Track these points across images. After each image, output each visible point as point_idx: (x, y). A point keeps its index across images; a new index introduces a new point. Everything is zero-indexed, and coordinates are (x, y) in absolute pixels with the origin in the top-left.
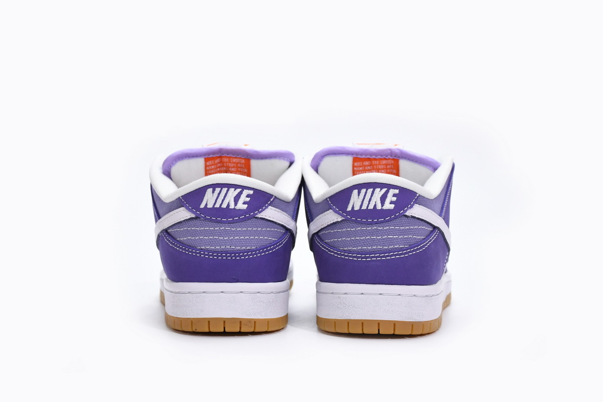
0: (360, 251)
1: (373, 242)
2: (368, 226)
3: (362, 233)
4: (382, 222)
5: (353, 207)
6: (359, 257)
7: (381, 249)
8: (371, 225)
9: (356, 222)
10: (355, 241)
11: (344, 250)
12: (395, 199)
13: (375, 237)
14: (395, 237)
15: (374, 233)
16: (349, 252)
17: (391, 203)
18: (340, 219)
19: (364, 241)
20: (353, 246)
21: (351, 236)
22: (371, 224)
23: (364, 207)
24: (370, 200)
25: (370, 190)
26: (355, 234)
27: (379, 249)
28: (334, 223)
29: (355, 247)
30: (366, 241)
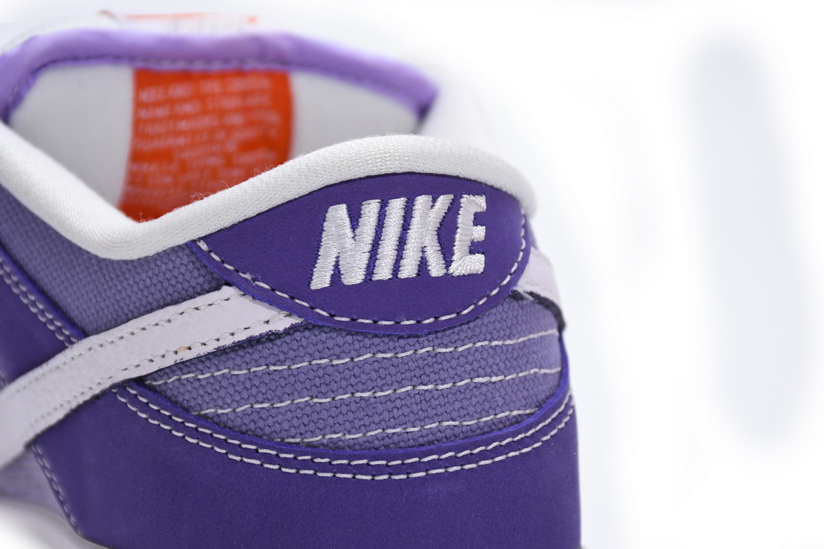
0: (377, 443)
1: (425, 405)
2: (402, 342)
3: (382, 373)
4: (450, 325)
5: (337, 275)
6: (380, 470)
7: (457, 431)
8: (412, 341)
9: (352, 329)
10: (353, 407)
11: (310, 445)
12: (479, 233)
13: (430, 387)
14: (494, 379)
15: (427, 370)
16: (335, 450)
17: (474, 248)
18: (281, 322)
19: (390, 405)
20: (348, 425)
21: (334, 386)
22: (414, 334)
23: (383, 272)
24: (402, 242)
25: (396, 206)
26: (354, 378)
27: (448, 432)
28: (252, 342)
29: (358, 430)
30: (398, 403)
